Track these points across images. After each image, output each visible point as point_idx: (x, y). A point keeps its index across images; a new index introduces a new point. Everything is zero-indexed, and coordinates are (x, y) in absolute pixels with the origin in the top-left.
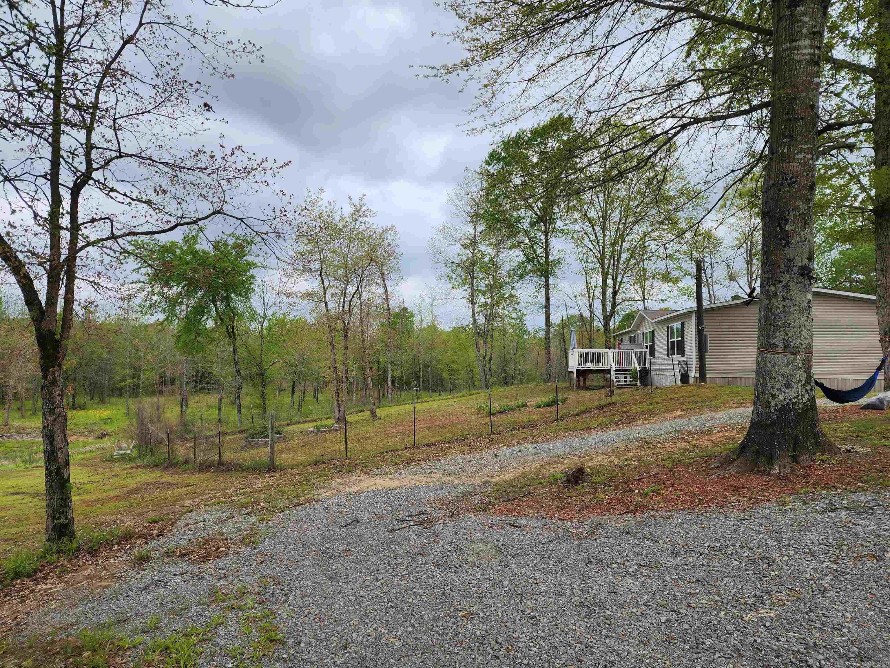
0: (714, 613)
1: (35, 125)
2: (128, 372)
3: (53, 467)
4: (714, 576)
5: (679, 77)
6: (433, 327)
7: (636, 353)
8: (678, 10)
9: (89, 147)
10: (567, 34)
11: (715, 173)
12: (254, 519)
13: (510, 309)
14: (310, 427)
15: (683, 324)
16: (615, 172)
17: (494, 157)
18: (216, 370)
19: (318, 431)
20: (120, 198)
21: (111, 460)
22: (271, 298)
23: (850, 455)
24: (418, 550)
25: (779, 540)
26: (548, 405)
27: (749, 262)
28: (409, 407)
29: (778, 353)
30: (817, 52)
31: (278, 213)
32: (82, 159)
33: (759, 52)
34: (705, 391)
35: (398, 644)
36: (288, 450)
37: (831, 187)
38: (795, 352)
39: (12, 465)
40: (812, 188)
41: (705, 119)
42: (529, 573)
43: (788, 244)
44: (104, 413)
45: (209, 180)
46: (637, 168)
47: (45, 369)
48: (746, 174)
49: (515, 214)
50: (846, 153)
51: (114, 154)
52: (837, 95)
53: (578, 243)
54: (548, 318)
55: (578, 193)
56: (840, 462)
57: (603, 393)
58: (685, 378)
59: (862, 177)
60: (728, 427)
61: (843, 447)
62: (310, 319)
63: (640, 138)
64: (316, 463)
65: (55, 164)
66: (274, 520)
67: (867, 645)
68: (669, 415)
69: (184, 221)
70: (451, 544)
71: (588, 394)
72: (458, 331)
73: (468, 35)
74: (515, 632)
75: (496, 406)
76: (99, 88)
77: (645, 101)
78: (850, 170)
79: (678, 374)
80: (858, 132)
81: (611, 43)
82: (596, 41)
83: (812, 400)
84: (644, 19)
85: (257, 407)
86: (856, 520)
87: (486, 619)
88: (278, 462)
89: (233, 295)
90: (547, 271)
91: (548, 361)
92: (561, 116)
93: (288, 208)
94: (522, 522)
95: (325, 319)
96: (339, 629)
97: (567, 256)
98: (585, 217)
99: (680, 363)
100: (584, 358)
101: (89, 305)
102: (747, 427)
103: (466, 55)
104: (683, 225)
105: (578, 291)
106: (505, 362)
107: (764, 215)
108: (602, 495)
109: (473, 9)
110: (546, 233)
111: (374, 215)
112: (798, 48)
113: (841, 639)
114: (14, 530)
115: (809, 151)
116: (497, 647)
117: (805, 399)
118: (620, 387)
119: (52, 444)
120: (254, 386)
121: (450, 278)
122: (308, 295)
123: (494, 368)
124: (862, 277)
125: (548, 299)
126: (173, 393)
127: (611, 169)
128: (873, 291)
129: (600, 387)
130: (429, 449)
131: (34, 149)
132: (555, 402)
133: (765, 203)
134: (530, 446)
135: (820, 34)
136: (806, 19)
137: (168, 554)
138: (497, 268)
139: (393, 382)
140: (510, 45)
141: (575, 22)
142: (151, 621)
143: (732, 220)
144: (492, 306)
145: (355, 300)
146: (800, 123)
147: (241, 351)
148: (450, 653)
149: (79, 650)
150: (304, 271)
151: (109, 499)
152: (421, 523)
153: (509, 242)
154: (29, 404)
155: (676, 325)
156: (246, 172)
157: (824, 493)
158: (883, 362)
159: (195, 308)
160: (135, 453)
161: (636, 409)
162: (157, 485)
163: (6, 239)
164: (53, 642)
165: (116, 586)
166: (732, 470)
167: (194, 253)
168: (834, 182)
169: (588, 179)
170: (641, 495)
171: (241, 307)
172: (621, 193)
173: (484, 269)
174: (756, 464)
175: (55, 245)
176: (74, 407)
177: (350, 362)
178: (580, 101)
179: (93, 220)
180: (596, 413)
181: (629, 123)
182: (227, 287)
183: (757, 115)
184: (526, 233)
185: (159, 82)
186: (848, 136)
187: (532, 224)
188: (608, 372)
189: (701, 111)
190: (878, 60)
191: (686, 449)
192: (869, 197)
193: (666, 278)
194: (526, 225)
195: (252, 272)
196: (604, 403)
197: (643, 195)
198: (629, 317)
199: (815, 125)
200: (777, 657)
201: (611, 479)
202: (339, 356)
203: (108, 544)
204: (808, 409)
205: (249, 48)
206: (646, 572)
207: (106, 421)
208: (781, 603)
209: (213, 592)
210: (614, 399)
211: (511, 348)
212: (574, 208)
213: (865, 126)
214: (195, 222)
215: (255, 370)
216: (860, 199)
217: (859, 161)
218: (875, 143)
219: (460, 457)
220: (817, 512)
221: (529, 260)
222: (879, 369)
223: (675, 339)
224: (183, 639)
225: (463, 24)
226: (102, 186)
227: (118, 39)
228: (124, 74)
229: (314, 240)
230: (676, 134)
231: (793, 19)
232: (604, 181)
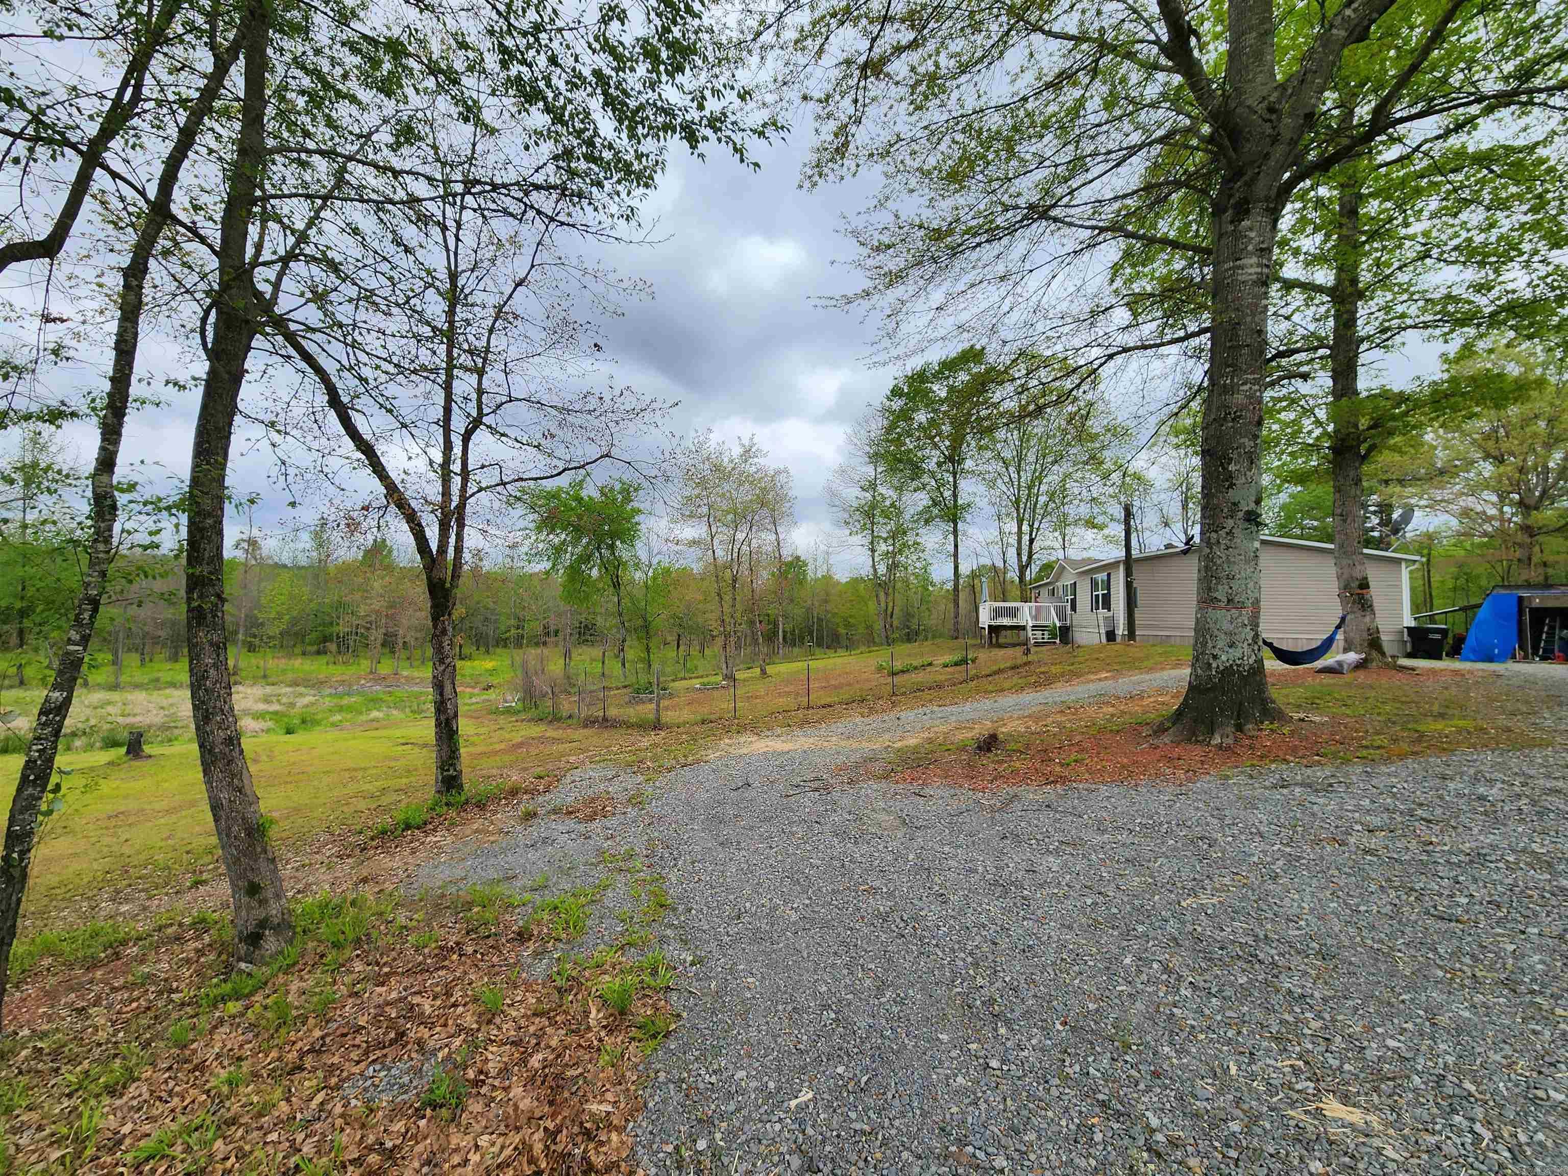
0: (1147, 896)
1: (431, 371)
2: (513, 622)
3: (442, 718)
4: (1147, 857)
5: (1104, 304)
6: (828, 578)
7: (1056, 608)
8: (1102, 230)
9: (480, 392)
10: (979, 260)
11: (1146, 407)
12: (640, 778)
13: (914, 558)
14: (697, 683)
15: (1109, 575)
16: (1032, 407)
17: (896, 392)
18: (600, 621)
19: (705, 688)
20: (510, 442)
21: (496, 712)
22: (656, 545)
23: (1304, 724)
24: (814, 818)
25: (1221, 819)
26: (956, 664)
27: (1185, 507)
28: (802, 665)
29: (1221, 608)
30: (1266, 270)
31: (667, 455)
32: (474, 403)
33: (1196, 273)
34: (1134, 651)
35: (794, 917)
36: (674, 708)
37: (1279, 421)
38: (1241, 606)
39: (402, 716)
40: (1260, 423)
41: (1137, 348)
42: (936, 847)
43: (1232, 486)
44: (489, 665)
45: (596, 422)
46: (1057, 403)
47: (435, 619)
48: (1182, 408)
49: (919, 454)
50: (1298, 383)
51: (504, 399)
52: (1288, 318)
53: (992, 484)
54: (956, 568)
55: (990, 430)
56: (1292, 732)
57: (1019, 651)
58: (1111, 636)
59: (1317, 410)
60: (1161, 691)
61: (1296, 716)
62: (697, 568)
63: (1060, 369)
64: (703, 722)
65: (448, 410)
66: (661, 781)
67: (1329, 941)
68: (1092, 677)
69: (573, 465)
70: (850, 813)
71: (1001, 653)
72: (856, 582)
73: (870, 262)
74: (922, 909)
75: (898, 665)
76: (491, 331)
77: (1066, 329)
78: (1302, 403)
79: (1103, 631)
80: (1313, 360)
81: (1028, 266)
82: (1010, 265)
83: (1260, 662)
84: (1065, 241)
85: (642, 660)
86: (1313, 799)
87: (891, 894)
88: (663, 720)
89: (618, 543)
90: (955, 515)
91: (957, 616)
92: (972, 347)
93: (678, 451)
94: (928, 791)
95: (712, 567)
96: (732, 897)
97: (977, 499)
98: (998, 456)
99: (1106, 618)
100: (997, 613)
101: (478, 554)
102: (1184, 691)
103: (868, 284)
104: (1108, 465)
105: (990, 538)
106: (908, 616)
107: (1205, 453)
108: (1018, 764)
109: (877, 236)
110: (954, 474)
111: (765, 455)
112: (1242, 267)
113: (1297, 933)
114: (404, 780)
115: (1256, 382)
116: (902, 925)
117: (1251, 661)
118: (1037, 644)
119: (441, 694)
120: (639, 639)
121: (847, 523)
122: (694, 543)
123: (896, 623)
124: (1315, 523)
125: (956, 546)
126: (556, 645)
127: (1028, 403)
128: (1330, 539)
129: (1014, 645)
130: (825, 711)
131: (427, 395)
132: (964, 661)
133: (1205, 440)
134: (936, 708)
135: (1270, 250)
136: (1253, 234)
137: (555, 811)
138: (900, 513)
139: (784, 638)
140: (916, 272)
141: (987, 246)
142: (540, 880)
143: (1164, 459)
144: (894, 554)
145: (744, 547)
146: (1245, 351)
147: (626, 602)
148: (851, 929)
149: (469, 905)
150: (691, 516)
151: (496, 753)
152: (816, 790)
153: (915, 484)
154: (418, 653)
155: (1101, 576)
156: (635, 413)
157: (1273, 766)
158: (1343, 619)
159: (581, 557)
160: (520, 706)
161: (1054, 669)
162: (542, 740)
163: (400, 486)
164: (443, 896)
165: (503, 841)
166: (1166, 739)
167: (579, 500)
168: (1283, 416)
169: (1002, 415)
170: (1062, 765)
171: (625, 555)
172: (1039, 430)
173: (886, 515)
174: (1194, 734)
175: (446, 493)
176: (461, 659)
177: (738, 615)
178: (993, 329)
179: (483, 467)
180: (1010, 673)
181: (1048, 353)
182: (614, 535)
183: (1195, 342)
184: (932, 475)
185: (549, 324)
186: (1301, 364)
187: (939, 464)
188: (1023, 628)
189: (1130, 339)
190: (1338, 278)
191: (1112, 715)
192: (1325, 434)
193: (1091, 524)
194: (932, 465)
195: (637, 519)
196: (1019, 662)
197: (1065, 432)
198: (1047, 567)
199: (1262, 352)
200: (1222, 949)
201: (1028, 747)
202: (727, 609)
203: (496, 799)
204: (1254, 674)
205: (640, 285)
206: (1069, 849)
207: (492, 672)
208: (1225, 888)
209: (600, 852)
210: (1030, 658)
211: (915, 600)
212: (987, 448)
213: (1321, 352)
214: (583, 467)
215: (640, 622)
216: (1314, 435)
217: (1314, 392)
218: (1333, 370)
219: (858, 720)
220: (1266, 788)
221: (935, 504)
222: (1338, 627)
223: (1100, 593)
224: (572, 899)
225: (865, 251)
226: (492, 430)
227: (510, 282)
228: (516, 317)
229: (702, 483)
230: (1101, 365)
231: (1237, 235)
232: (1021, 417)
